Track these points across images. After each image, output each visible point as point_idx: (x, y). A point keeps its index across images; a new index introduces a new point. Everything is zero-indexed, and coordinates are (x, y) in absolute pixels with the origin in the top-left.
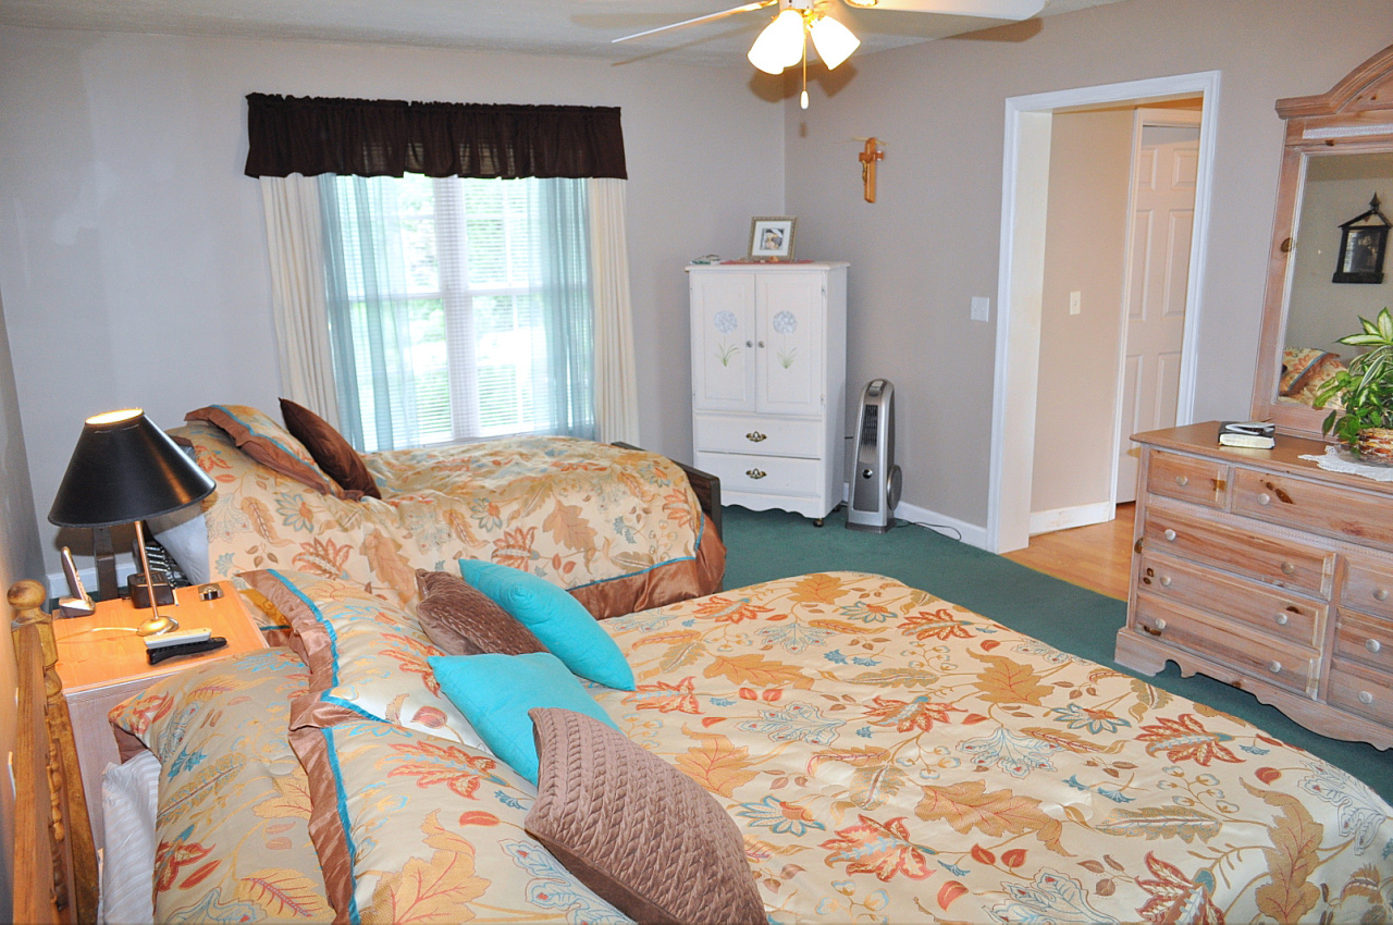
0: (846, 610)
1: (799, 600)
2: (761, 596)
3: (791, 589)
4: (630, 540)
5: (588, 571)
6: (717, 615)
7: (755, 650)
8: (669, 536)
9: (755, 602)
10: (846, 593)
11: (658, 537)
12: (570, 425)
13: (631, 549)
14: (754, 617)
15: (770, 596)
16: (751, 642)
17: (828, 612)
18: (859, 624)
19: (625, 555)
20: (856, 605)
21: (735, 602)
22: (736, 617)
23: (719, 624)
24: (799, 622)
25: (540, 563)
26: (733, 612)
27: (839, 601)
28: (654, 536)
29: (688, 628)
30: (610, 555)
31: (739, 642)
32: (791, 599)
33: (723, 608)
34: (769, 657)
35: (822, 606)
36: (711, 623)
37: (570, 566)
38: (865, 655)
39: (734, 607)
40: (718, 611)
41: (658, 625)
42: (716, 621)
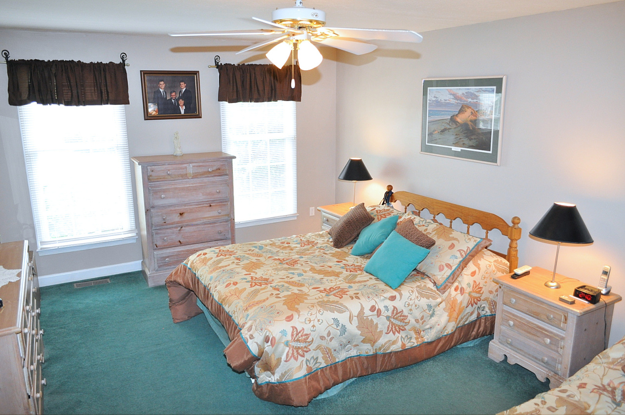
0: (288, 289)
1: (306, 294)
2: (321, 297)
3: (307, 299)
6: (339, 290)
7: (326, 278)
9: (324, 294)
10: (284, 297)
14: (325, 290)
15: (317, 296)
16: (327, 280)
17: (295, 290)
18: (286, 285)
20: (283, 291)
21: (331, 295)
22: (332, 290)
23: (338, 286)
24: (308, 286)
27: (289, 293)
29: (350, 285)
31: (332, 280)
32: (309, 295)
33: (337, 292)
34: (322, 276)
35: (297, 292)
36: (342, 286)
38: (291, 276)
39: (332, 293)
41: (361, 287)
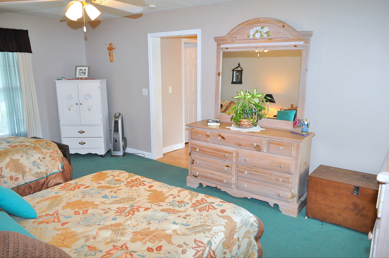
0: (109, 182)
1: (93, 181)
2: (81, 181)
3: (91, 178)
4: (39, 168)
5: (24, 180)
6: (67, 189)
7: (79, 198)
8: (52, 165)
9: (80, 183)
10: (108, 177)
11: (48, 166)
12: (17, 132)
13: (39, 171)
14: (79, 188)
15: (85, 181)
16: (78, 196)
17: (103, 183)
18: (113, 186)
19: (37, 173)
20: (112, 180)
21: (73, 184)
22: (73, 189)
23: (68, 192)
24: (94, 187)
25: (5, 179)
26: (72, 187)
27: (106, 180)
28: (47, 166)
29: (57, 195)
30: (32, 174)
31: (74, 197)
32: (91, 181)
33: (69, 186)
34: (84, 200)
35: (101, 182)
36: (65, 192)
37: (17, 179)
38: (114, 195)
39: (72, 186)
40: (67, 188)
41: (46, 195)
42: (67, 191)
